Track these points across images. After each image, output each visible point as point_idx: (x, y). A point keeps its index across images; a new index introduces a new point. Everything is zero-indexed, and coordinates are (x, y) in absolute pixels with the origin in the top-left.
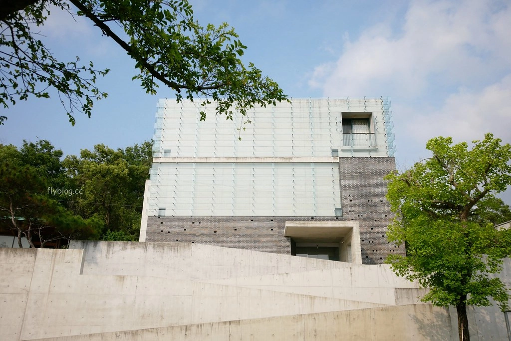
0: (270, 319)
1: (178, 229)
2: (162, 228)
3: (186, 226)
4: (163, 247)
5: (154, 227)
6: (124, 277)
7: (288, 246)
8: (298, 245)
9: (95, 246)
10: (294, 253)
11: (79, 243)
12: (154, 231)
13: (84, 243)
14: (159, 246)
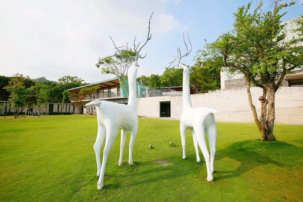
0: (287, 108)
1: (236, 83)
2: (230, 83)
3: (239, 82)
4: (236, 89)
5: (227, 83)
6: (229, 98)
7: (287, 83)
8: (291, 82)
9: (215, 91)
10: (290, 86)
11: (211, 91)
12: (227, 85)
13: (212, 91)
14: (235, 89)
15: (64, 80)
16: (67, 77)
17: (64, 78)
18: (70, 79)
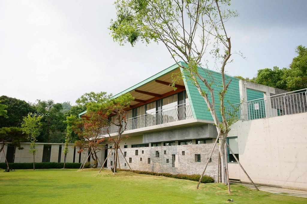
15: (84, 100)
16: (89, 95)
17: (85, 96)
18: (94, 97)
